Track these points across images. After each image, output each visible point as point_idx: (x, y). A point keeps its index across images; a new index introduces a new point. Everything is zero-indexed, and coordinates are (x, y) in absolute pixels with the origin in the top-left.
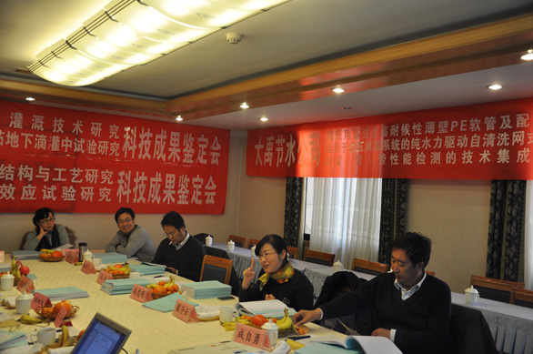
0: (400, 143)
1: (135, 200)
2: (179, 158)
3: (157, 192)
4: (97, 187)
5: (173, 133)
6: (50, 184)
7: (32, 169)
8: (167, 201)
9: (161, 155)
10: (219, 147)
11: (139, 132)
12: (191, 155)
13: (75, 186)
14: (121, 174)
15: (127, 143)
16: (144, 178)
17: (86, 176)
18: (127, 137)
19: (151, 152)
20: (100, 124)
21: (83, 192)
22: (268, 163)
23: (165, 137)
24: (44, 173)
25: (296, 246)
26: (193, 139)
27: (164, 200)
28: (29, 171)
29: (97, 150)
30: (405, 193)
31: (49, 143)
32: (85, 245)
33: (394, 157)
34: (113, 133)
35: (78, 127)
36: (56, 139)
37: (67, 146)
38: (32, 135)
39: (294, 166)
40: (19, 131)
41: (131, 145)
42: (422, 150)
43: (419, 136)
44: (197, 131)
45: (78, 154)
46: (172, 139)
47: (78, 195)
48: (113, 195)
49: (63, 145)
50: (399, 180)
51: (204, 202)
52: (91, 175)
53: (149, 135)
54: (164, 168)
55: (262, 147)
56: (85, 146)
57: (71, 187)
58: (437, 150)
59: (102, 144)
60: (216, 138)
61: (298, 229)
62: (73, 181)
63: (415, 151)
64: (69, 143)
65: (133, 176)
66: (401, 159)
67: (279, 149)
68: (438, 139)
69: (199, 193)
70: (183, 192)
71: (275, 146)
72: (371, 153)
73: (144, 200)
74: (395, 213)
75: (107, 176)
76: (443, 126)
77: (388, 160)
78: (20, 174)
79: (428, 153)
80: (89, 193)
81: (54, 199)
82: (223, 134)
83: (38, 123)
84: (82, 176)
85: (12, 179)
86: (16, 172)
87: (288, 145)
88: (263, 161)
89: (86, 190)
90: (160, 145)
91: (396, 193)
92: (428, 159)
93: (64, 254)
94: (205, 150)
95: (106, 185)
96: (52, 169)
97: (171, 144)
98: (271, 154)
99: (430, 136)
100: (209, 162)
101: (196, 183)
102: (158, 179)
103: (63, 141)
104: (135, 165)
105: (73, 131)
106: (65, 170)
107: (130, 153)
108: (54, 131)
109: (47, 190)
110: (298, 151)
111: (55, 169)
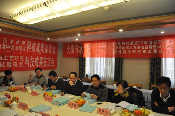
0: (122, 47)
1: (31, 66)
2: (44, 52)
3: (37, 63)
4: (18, 62)
5: (42, 44)
6: (2, 61)
8: (40, 66)
9: (38, 51)
10: (55, 48)
11: (32, 43)
12: (47, 51)
13: (11, 62)
14: (26, 57)
15: (28, 47)
16: (33, 59)
17: (15, 58)
18: (28, 45)
19: (35, 50)
20: (19, 40)
22: (72, 53)
23: (40, 45)
25: (84, 78)
26: (48, 46)
27: (39, 65)
29: (18, 49)
30: (122, 62)
31: (2, 46)
32: (26, 84)
34: (23, 43)
35: (12, 41)
36: (4, 45)
37: (8, 48)
39: (83, 54)
41: (29, 48)
42: (129, 49)
43: (128, 46)
45: (12, 50)
47: (12, 65)
48: (24, 65)
49: (7, 47)
50: (121, 58)
51: (51, 66)
52: (17, 58)
53: (35, 44)
55: (69, 48)
56: (14, 48)
57: (10, 62)
58: (134, 50)
59: (20, 47)
60: (54, 46)
61: (84, 73)
62: (10, 60)
63: (126, 49)
64: (9, 47)
66: (122, 52)
68: (135, 46)
69: (49, 63)
70: (45, 63)
71: (75, 48)
73: (33, 66)
74: (120, 68)
75: (22, 58)
76: (136, 43)
77: (118, 52)
79: (131, 50)
81: (4, 67)
82: (56, 44)
84: (13, 58)
87: (80, 48)
88: (70, 52)
89: (15, 63)
90: (38, 47)
91: (120, 62)
92: (132, 52)
94: (51, 49)
95: (21, 61)
97: (41, 47)
98: (73, 50)
99: (132, 45)
100: (52, 53)
101: (49, 60)
102: (37, 59)
103: (7, 46)
104: (30, 54)
105: (10, 43)
106: (8, 56)
107: (29, 50)
108: (4, 42)
109: (1, 64)
110: (84, 49)
111: (4, 56)
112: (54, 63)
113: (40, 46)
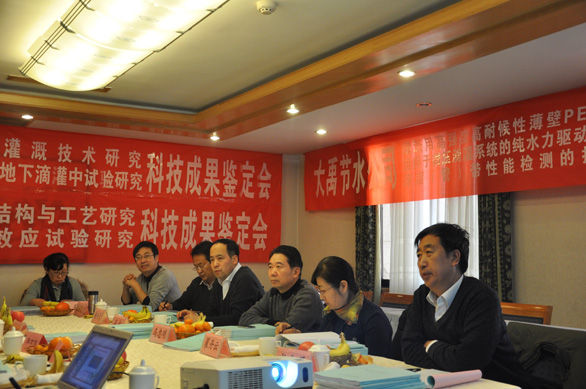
0: (498, 146)
1: (163, 246)
2: (218, 192)
3: (192, 234)
4: (115, 229)
5: (209, 160)
6: (56, 226)
7: (32, 209)
9: (195, 188)
10: (268, 176)
11: (166, 160)
12: (234, 188)
13: (88, 229)
14: (146, 213)
15: (151, 174)
16: (174, 218)
17: (101, 217)
18: (151, 166)
19: (182, 184)
20: (117, 151)
21: (98, 236)
22: (332, 191)
24: (48, 213)
26: (235, 167)
28: (30, 212)
29: (114, 184)
30: (508, 212)
31: (53, 175)
32: (96, 293)
33: (491, 166)
34: (133, 161)
35: (89, 155)
36: (62, 170)
37: (76, 178)
38: (32, 166)
39: (364, 192)
40: (15, 162)
41: (157, 176)
42: (528, 152)
43: (522, 135)
44: (240, 156)
45: (90, 188)
46: (208, 168)
47: (91, 241)
48: (136, 239)
49: (71, 178)
50: (500, 195)
51: (252, 247)
52: (108, 215)
53: (179, 162)
54: (200, 204)
55: (323, 172)
56: (99, 179)
57: (83, 231)
58: (547, 150)
59: (120, 176)
60: (265, 165)
61: (374, 273)
62: (84, 222)
63: (518, 154)
64: (78, 176)
65: (161, 215)
66: (500, 167)
67: (344, 173)
68: (547, 136)
69: (246, 236)
70: (225, 234)
71: (339, 169)
72: (461, 164)
73: (175, 246)
74: (498, 239)
75: (127, 214)
76: (553, 118)
77: (483, 171)
78: (18, 215)
79: (536, 155)
80: (105, 238)
81: (62, 246)
82: (271, 160)
83: (39, 151)
84: (96, 216)
85: (8, 221)
86: (13, 213)
87: (355, 165)
88: (325, 189)
89: (102, 234)
90: (193, 174)
91: (497, 212)
92: (536, 163)
93: (71, 307)
94: (251, 180)
95: (126, 227)
96: (58, 208)
97: (208, 174)
98: (335, 180)
99: (536, 133)
100: (257, 195)
101: (241, 223)
102: (192, 218)
103: (71, 172)
104: (163, 202)
105: (84, 161)
106: (74, 209)
107: (155, 186)
108: (60, 160)
109: (52, 235)
110: (369, 172)
111: (62, 208)
112: (265, 236)
113: (203, 170)
